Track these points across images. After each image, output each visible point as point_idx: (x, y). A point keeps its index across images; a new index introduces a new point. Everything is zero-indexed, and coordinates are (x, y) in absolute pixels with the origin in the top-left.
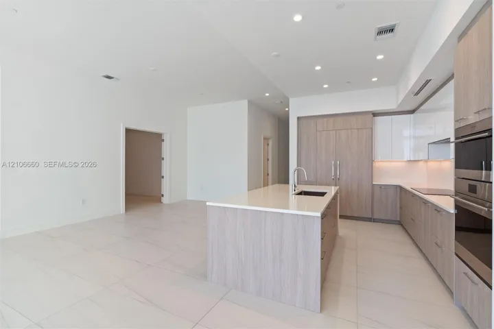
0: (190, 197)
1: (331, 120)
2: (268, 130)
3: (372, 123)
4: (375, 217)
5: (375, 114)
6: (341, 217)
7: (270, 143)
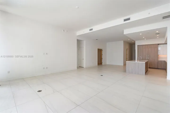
0: (107, 64)
1: (147, 46)
2: (127, 47)
3: (158, 46)
4: (158, 68)
5: (158, 44)
6: (149, 68)
7: (128, 50)
